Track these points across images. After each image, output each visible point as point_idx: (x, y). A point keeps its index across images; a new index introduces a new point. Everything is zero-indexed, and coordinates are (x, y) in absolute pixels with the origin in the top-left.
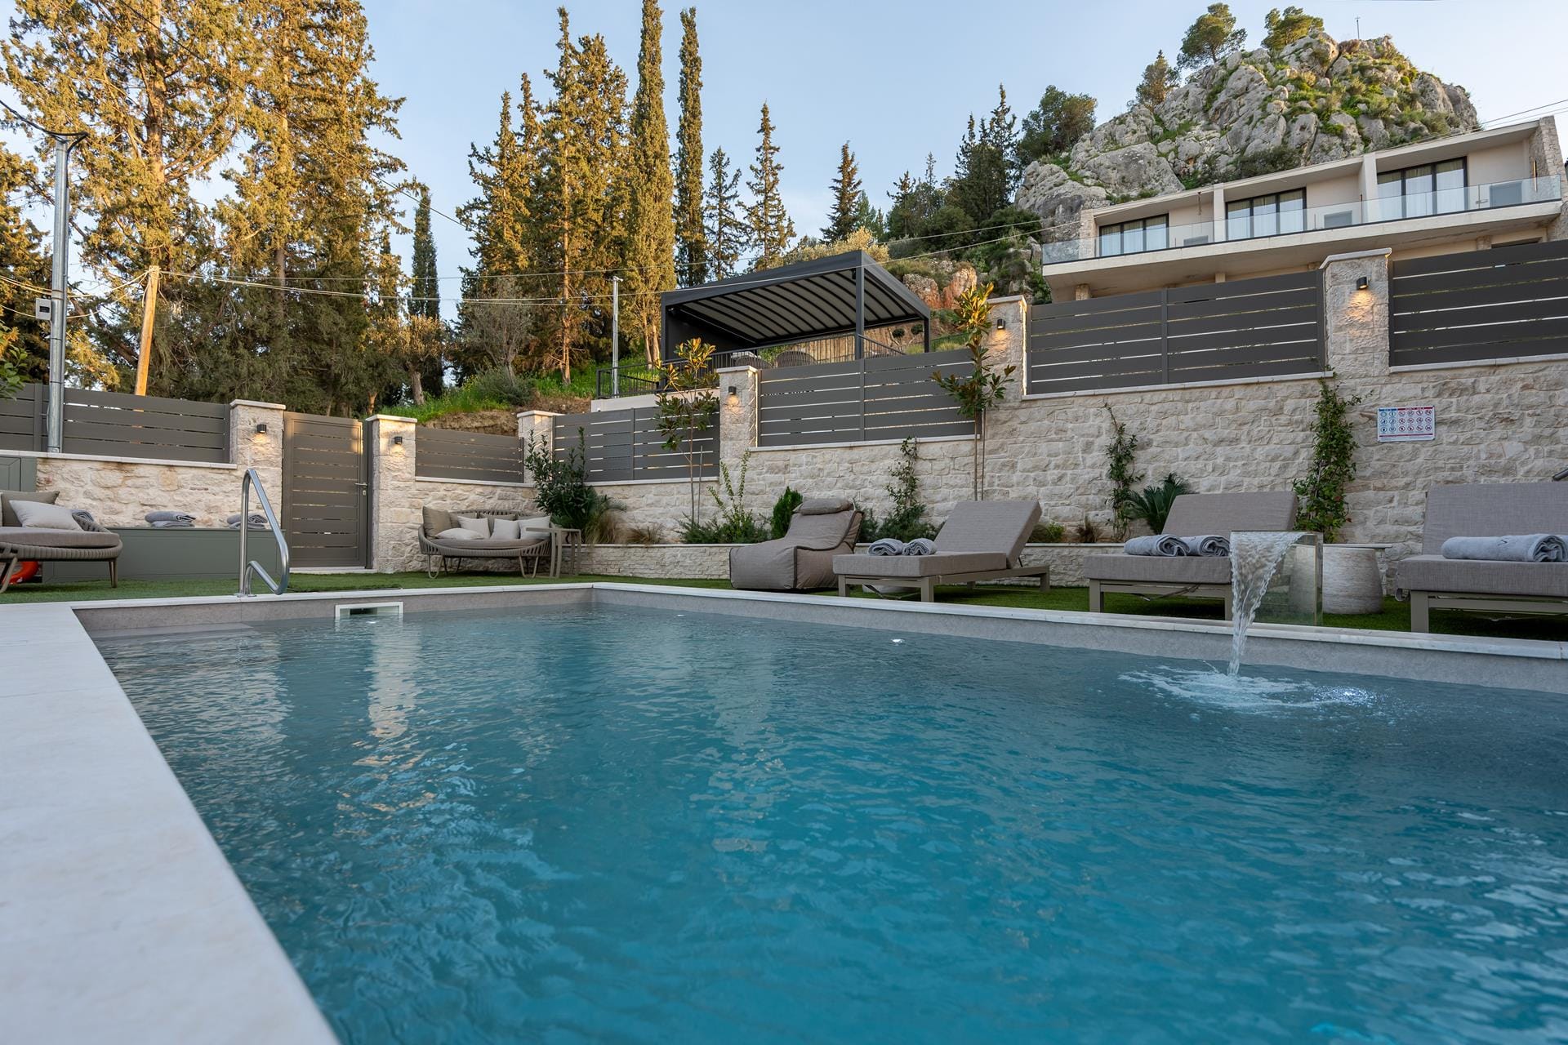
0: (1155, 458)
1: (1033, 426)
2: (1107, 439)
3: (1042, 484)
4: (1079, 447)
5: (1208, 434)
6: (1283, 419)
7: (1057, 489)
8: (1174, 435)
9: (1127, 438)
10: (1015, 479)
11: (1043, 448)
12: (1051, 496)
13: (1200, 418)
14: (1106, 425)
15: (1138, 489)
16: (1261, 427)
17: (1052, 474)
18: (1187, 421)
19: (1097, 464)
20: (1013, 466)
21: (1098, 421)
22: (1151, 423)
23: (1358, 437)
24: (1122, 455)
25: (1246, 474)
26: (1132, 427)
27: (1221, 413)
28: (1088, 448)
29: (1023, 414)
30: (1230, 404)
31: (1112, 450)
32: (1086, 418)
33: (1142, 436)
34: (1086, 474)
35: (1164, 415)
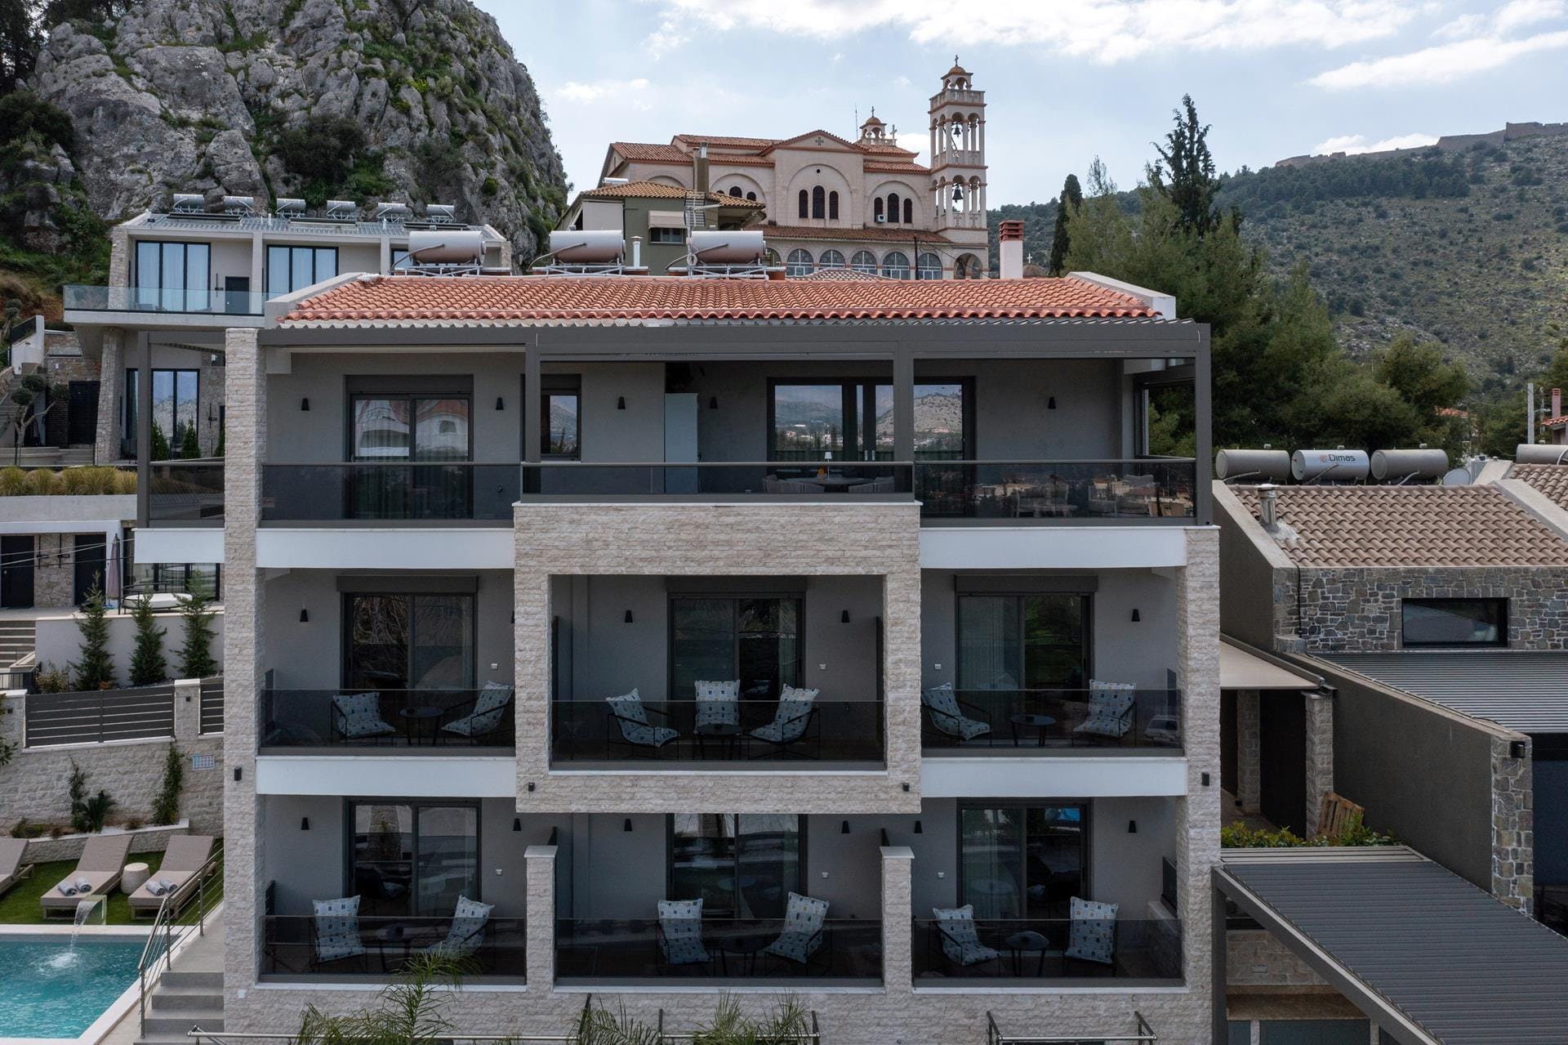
0: (95, 782)
1: (28, 767)
2: (70, 773)
3: (33, 799)
4: (54, 778)
5: (120, 769)
6: (155, 761)
7: (42, 802)
8: (104, 770)
9: (81, 772)
10: (17, 797)
11: (34, 779)
12: (38, 806)
13: (117, 761)
14: (69, 765)
15: (85, 801)
16: (145, 765)
17: (39, 793)
18: (110, 762)
19: (63, 788)
20: (16, 791)
21: (65, 763)
22: (93, 764)
23: (185, 770)
24: (77, 782)
25: (137, 788)
26: (82, 765)
27: (127, 758)
28: (59, 778)
29: (23, 760)
30: (130, 755)
31: (72, 780)
32: (59, 762)
33: (90, 771)
34: (59, 793)
35: (100, 759)
